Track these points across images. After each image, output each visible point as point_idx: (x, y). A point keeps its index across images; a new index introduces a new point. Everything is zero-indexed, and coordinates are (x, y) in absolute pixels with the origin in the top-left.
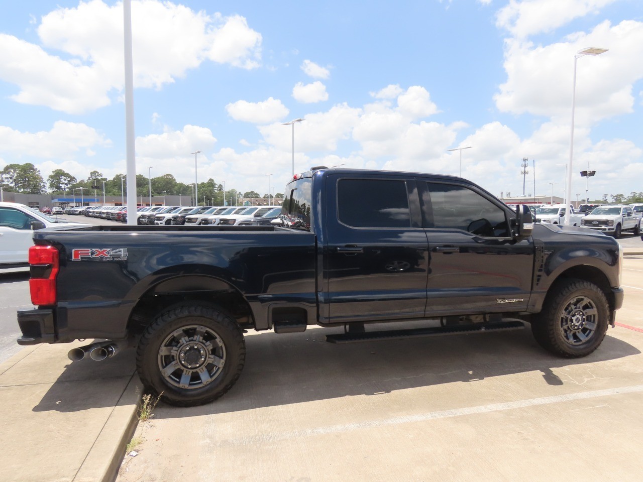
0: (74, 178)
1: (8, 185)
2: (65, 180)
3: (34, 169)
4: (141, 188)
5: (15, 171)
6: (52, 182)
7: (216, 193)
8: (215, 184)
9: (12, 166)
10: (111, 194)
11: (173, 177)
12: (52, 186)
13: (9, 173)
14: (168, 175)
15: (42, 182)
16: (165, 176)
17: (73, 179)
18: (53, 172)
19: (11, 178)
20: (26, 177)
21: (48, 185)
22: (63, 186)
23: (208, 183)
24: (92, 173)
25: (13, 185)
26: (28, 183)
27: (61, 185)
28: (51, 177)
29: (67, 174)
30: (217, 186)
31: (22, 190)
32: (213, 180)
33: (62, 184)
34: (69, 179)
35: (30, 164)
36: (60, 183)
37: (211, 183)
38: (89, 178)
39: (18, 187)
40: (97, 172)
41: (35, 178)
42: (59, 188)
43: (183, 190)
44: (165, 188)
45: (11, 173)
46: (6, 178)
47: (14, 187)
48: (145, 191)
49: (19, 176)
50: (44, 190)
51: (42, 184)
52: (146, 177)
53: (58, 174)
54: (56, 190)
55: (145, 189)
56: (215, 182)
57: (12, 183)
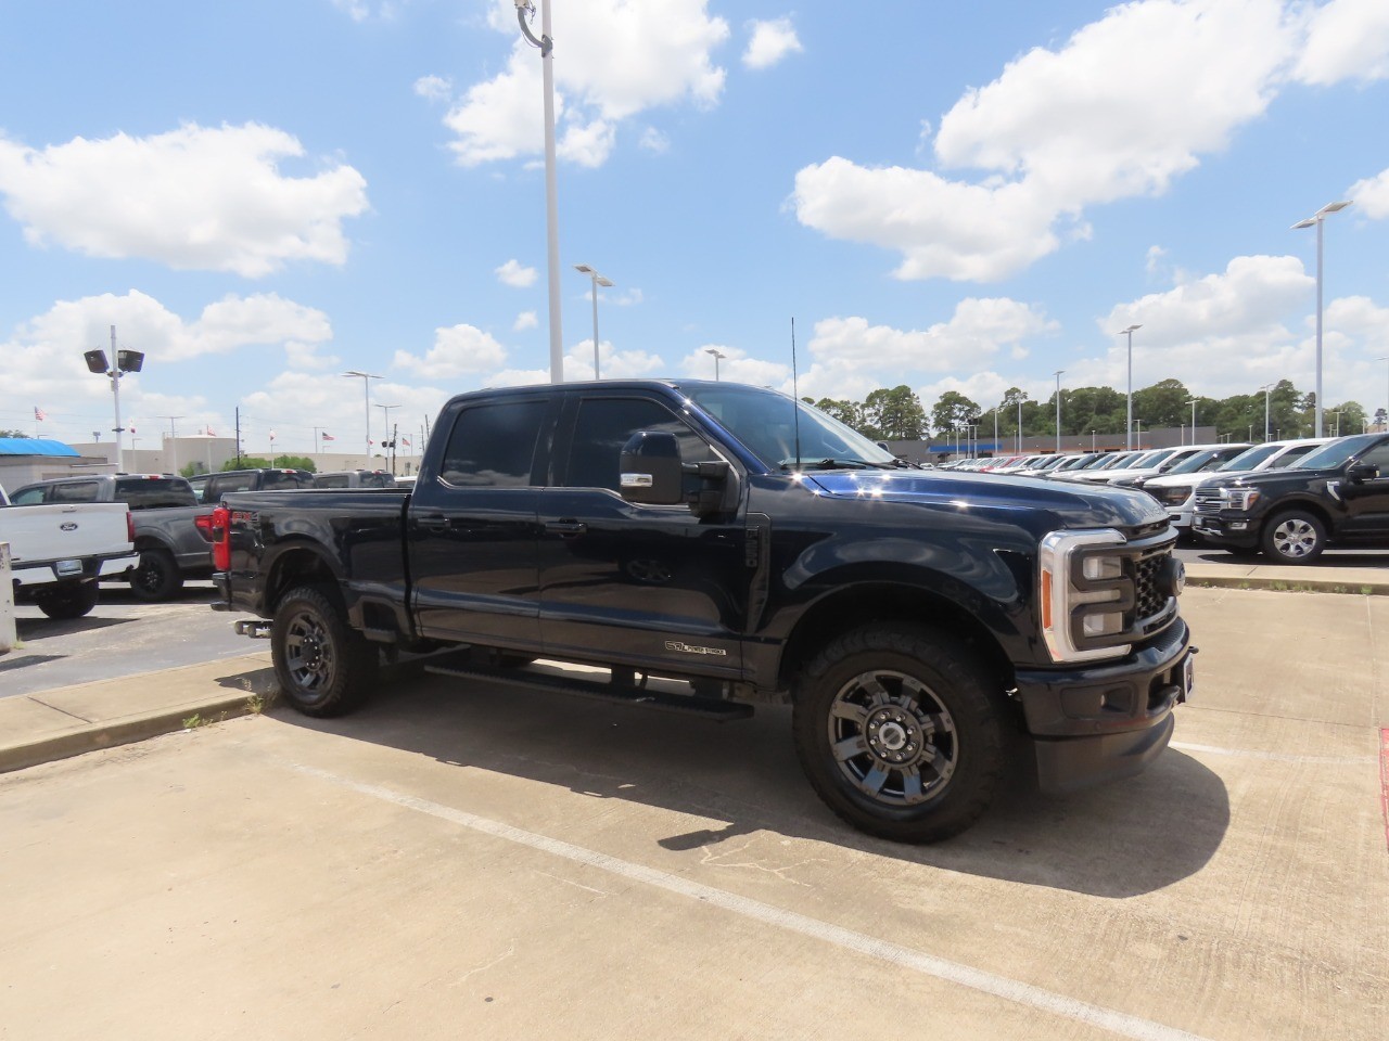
0: (975, 405)
1: (871, 426)
2: (960, 410)
3: (909, 396)
4: (1105, 417)
5: (882, 401)
6: (938, 416)
7: (1297, 415)
8: (1295, 394)
9: (878, 394)
10: (1042, 432)
11: (1181, 385)
12: (937, 424)
13: (873, 406)
14: (1169, 381)
15: (923, 417)
16: (1161, 384)
17: (974, 407)
18: (941, 397)
19: (876, 414)
20: (897, 411)
21: (932, 422)
22: (956, 422)
23: (1276, 391)
24: (1008, 393)
25: (878, 426)
26: (901, 421)
27: (953, 421)
28: (937, 406)
29: (965, 398)
30: (1300, 398)
31: (891, 434)
32: (1290, 384)
33: (957, 417)
34: (967, 408)
35: (905, 387)
36: (951, 418)
37: (1285, 391)
38: (1003, 403)
39: (886, 429)
40: (1018, 391)
41: (912, 412)
42: (949, 426)
43: (1207, 413)
44: (1160, 411)
45: (877, 406)
46: (870, 415)
47: (879, 430)
48: (1114, 420)
49: (887, 410)
50: (925, 431)
51: (923, 421)
52: (1118, 391)
53: (951, 400)
54: (943, 430)
55: (1113, 417)
56: (1296, 388)
57: (877, 423)
